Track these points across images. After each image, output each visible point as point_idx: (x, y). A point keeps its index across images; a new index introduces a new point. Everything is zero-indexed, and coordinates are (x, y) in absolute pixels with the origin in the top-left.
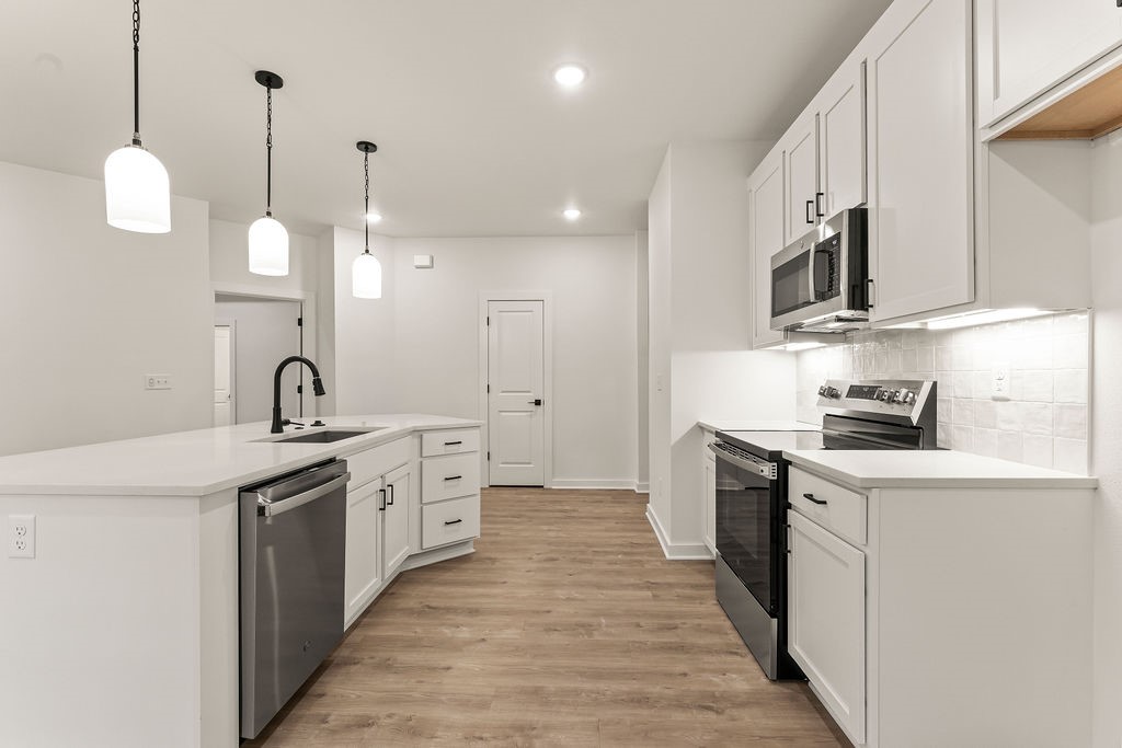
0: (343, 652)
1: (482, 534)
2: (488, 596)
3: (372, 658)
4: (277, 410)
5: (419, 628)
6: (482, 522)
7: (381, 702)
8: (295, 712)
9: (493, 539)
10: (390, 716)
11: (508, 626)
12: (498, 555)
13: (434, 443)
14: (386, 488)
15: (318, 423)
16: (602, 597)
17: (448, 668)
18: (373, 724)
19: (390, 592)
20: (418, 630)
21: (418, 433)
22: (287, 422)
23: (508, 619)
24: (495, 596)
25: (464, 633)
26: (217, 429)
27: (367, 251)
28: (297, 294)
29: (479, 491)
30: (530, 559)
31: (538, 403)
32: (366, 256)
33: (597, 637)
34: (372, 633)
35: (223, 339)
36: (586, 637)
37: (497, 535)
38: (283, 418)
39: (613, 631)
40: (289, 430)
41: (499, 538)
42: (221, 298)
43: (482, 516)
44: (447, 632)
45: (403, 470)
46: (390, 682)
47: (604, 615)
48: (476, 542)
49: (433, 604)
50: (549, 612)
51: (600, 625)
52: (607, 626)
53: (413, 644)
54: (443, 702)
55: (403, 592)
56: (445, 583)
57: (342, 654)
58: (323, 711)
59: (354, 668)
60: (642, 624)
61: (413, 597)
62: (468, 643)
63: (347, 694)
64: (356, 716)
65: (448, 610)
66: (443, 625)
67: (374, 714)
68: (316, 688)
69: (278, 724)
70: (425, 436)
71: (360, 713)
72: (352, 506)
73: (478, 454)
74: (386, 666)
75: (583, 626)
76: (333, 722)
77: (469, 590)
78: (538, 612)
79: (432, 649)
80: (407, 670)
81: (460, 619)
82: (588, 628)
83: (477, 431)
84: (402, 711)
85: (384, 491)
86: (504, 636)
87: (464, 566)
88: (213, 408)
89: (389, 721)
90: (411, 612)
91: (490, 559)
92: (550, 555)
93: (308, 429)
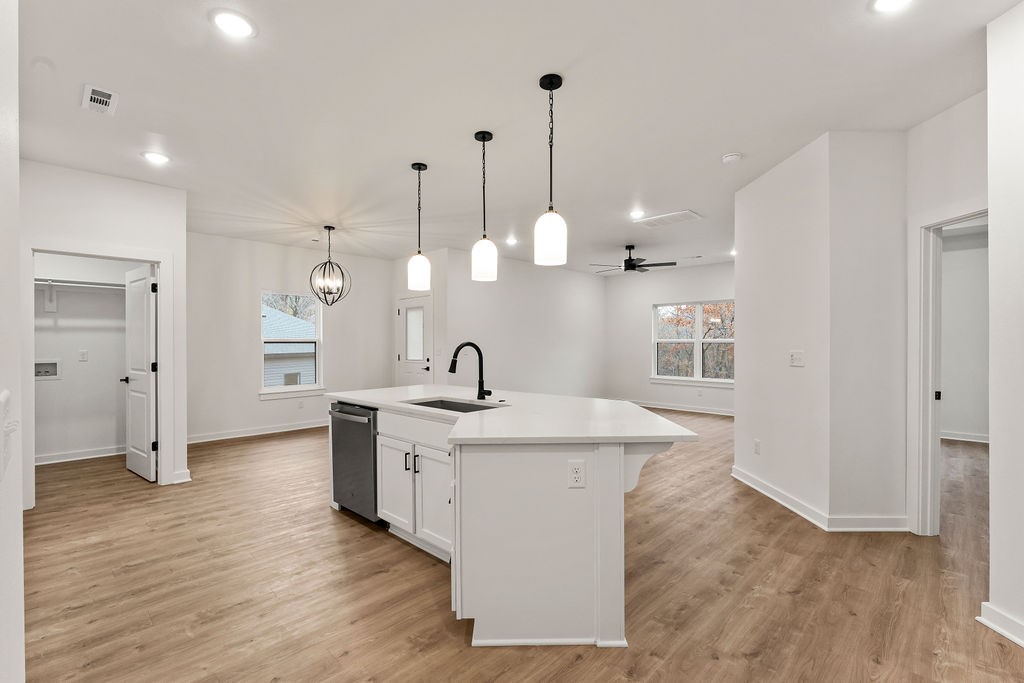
4: (481, 383)
16: (203, 665)
33: (192, 617)
36: (203, 611)
39: (174, 629)
47: (189, 641)
51: (192, 627)
52: (184, 631)
60: (136, 651)
75: (212, 620)
82: (204, 619)
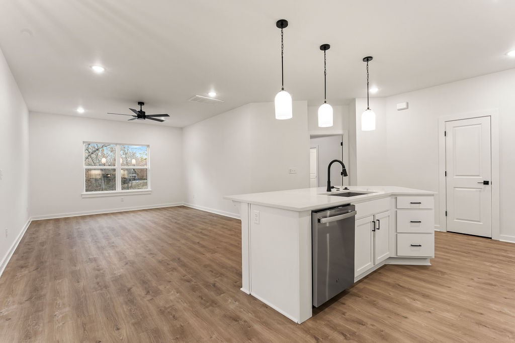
0: (354, 290)
1: (435, 257)
2: (436, 291)
3: (367, 298)
4: (329, 182)
5: (392, 293)
6: (435, 250)
7: (370, 318)
8: (333, 305)
9: (445, 261)
10: (373, 325)
11: (448, 311)
12: (448, 272)
13: (404, 202)
14: (376, 221)
15: (346, 189)
17: (406, 318)
18: (364, 325)
19: (379, 271)
20: (392, 294)
21: (395, 196)
22: (333, 187)
23: (449, 308)
24: (441, 292)
25: (418, 305)
26: (311, 189)
27: (368, 108)
28: (340, 132)
29: (434, 232)
30: (472, 279)
31: (486, 183)
32: (368, 111)
34: (368, 287)
35: (314, 153)
37: (449, 260)
38: (331, 185)
40: (334, 191)
41: (449, 262)
42: (312, 137)
43: (435, 246)
44: (408, 300)
45: (387, 214)
46: (375, 311)
48: (432, 260)
49: (401, 284)
50: (482, 314)
53: (388, 299)
54: (401, 332)
55: (386, 274)
56: (409, 276)
57: (354, 291)
58: (345, 311)
59: (358, 299)
61: (391, 277)
62: (419, 310)
63: (354, 308)
64: (358, 319)
65: (410, 290)
66: (406, 296)
67: (365, 321)
68: (342, 300)
69: (327, 307)
70: (398, 198)
71: (360, 318)
72: (358, 226)
73: (433, 211)
74: (373, 304)
76: (347, 316)
77: (423, 284)
78: (472, 311)
79: (398, 305)
80: (384, 309)
81: (416, 297)
83: (432, 198)
84: (378, 326)
85: (375, 222)
86: (444, 315)
87: (423, 271)
88: (310, 181)
89: (371, 327)
90: (388, 284)
91: (441, 272)
92: (488, 281)
93: (342, 191)
